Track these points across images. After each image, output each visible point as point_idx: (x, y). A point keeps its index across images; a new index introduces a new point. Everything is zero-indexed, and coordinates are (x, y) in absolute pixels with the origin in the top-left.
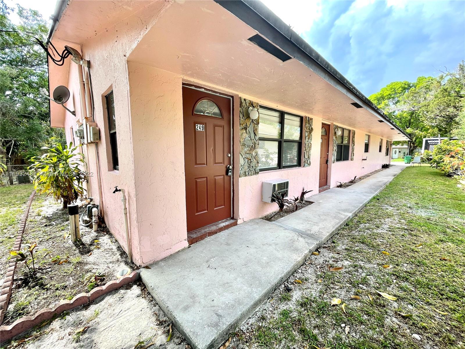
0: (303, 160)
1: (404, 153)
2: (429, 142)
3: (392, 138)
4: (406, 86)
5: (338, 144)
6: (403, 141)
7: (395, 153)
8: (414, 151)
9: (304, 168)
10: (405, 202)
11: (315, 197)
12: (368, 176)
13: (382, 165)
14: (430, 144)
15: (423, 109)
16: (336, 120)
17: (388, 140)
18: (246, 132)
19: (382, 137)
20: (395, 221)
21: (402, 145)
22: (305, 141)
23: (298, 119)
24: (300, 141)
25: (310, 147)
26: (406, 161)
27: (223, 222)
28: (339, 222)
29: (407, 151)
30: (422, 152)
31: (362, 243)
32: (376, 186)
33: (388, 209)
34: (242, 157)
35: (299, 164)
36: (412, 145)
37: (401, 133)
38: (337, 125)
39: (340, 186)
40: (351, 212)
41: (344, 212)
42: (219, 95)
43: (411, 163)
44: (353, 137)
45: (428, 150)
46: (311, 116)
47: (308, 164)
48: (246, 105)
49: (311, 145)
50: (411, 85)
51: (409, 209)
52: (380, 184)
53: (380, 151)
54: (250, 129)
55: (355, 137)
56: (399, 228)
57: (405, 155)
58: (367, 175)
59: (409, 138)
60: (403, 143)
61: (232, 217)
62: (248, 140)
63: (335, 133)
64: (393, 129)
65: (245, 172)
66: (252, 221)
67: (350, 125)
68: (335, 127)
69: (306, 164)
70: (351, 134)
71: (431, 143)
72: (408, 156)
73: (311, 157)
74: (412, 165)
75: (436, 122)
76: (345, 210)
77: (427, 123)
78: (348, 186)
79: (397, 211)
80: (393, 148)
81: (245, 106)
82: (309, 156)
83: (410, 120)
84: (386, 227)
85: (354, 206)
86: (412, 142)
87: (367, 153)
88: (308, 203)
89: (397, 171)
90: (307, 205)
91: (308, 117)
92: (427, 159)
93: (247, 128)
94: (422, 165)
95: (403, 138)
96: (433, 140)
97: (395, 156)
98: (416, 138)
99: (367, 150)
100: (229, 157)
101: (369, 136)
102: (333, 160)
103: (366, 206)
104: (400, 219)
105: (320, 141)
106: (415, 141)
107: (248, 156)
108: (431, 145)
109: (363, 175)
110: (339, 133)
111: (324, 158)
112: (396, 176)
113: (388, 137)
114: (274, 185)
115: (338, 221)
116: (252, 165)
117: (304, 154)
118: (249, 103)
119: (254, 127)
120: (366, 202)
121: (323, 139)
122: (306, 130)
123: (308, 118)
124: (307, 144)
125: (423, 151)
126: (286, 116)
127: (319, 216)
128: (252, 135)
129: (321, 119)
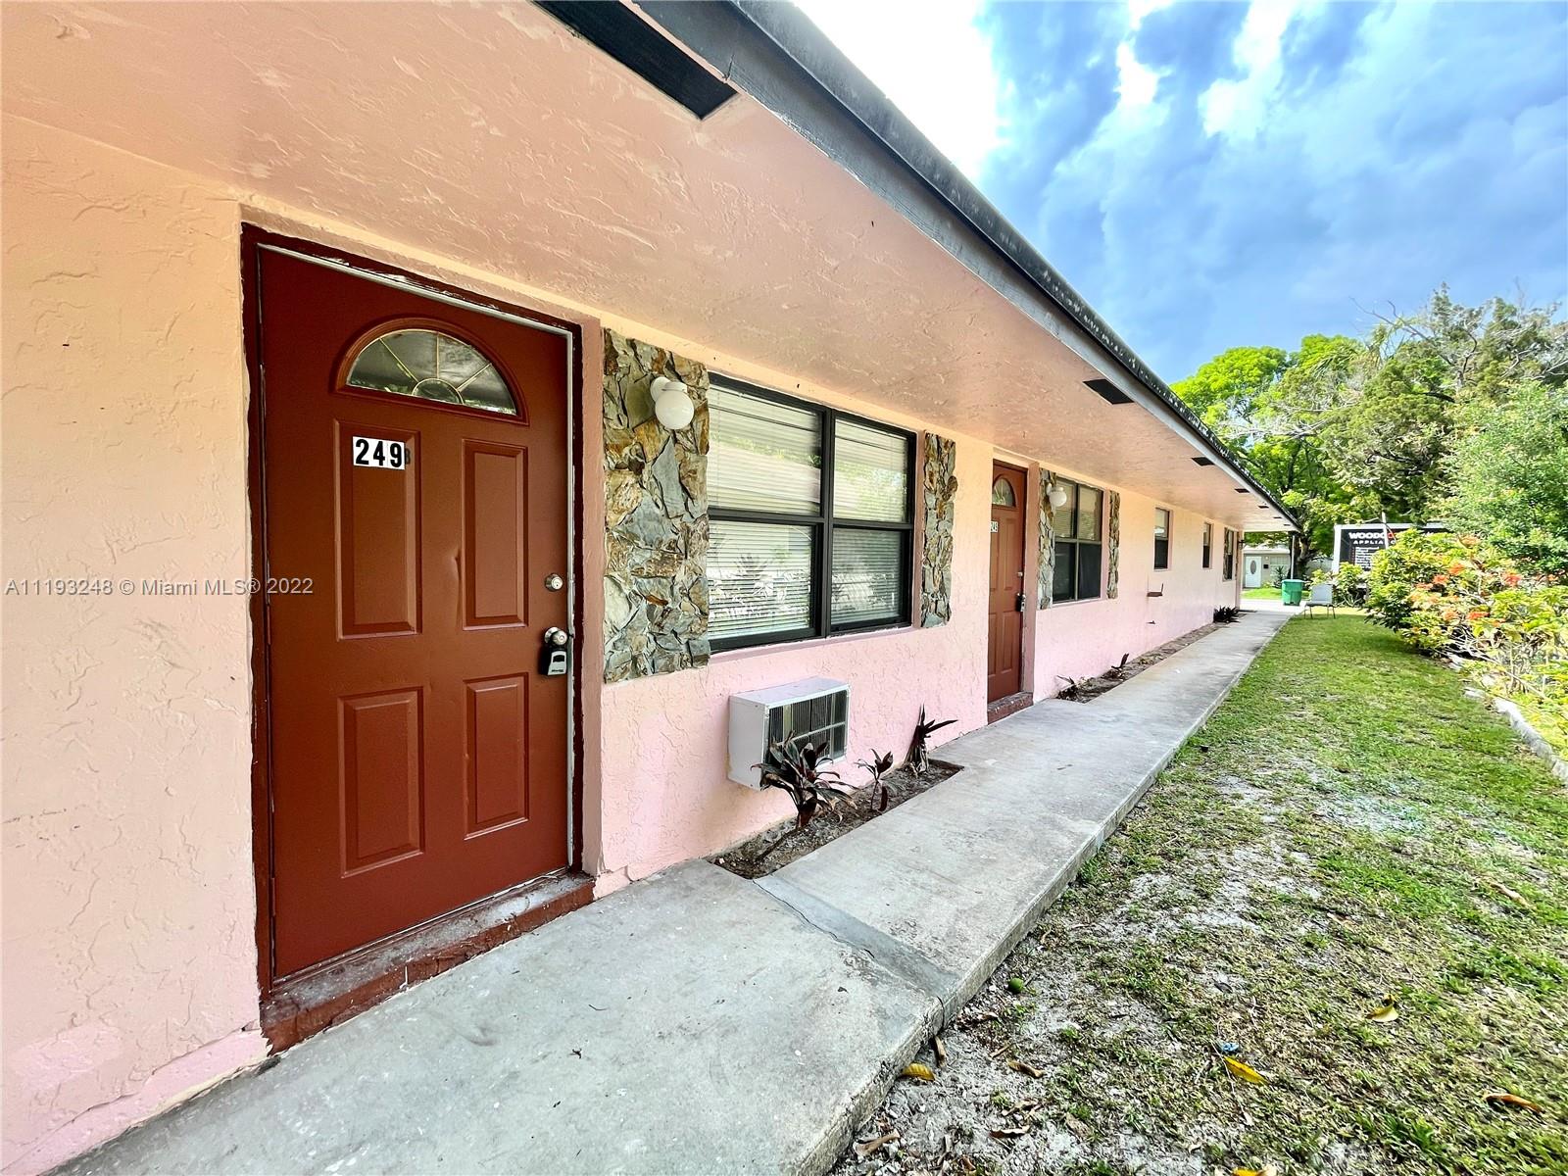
0: (918, 598)
1: (1280, 571)
2: (1352, 536)
3: (1242, 522)
4: (1274, 362)
5: (1059, 540)
6: (1274, 533)
7: (1253, 571)
8: (1310, 564)
9: (923, 631)
10: (1300, 763)
11: (969, 743)
12: (1168, 651)
13: (1213, 612)
14: (1356, 542)
15: (1330, 431)
16: (1045, 451)
17: (1229, 528)
18: (640, 483)
19: (1211, 517)
20: (1269, 860)
21: (1272, 545)
22: (926, 527)
23: (897, 443)
24: (906, 527)
25: (946, 552)
26: (1286, 598)
27: (519, 895)
28: (1047, 874)
29: (1288, 565)
30: (1333, 569)
31: (1136, 996)
32: (1195, 693)
33: (1238, 797)
34: (620, 590)
35: (904, 616)
36: (1301, 545)
37: (1268, 505)
38: (1052, 470)
39: (1071, 694)
40: (1099, 819)
41: (1074, 819)
42: (499, 314)
43: (1303, 603)
44: (1114, 515)
45: (1352, 562)
46: (947, 434)
47: (940, 615)
48: (641, 367)
49: (950, 543)
50: (1288, 359)
51: (1315, 797)
52: (1210, 683)
53: (1206, 564)
54: (663, 469)
55: (1120, 517)
56: (1288, 901)
57: (1281, 579)
58: (1167, 647)
59: (1291, 520)
60: (1276, 537)
61: (571, 862)
62: (649, 517)
63: (1047, 499)
64: (1245, 491)
65: (635, 659)
66: (671, 875)
67: (1100, 473)
68: (1045, 477)
69: (932, 617)
70: (1107, 506)
71: (1358, 540)
72: (1292, 580)
73: (953, 589)
74: (1308, 612)
75: (1372, 474)
76: (1080, 809)
77: (1345, 477)
78: (1098, 691)
79: (1277, 810)
80: (1246, 555)
81: (635, 372)
82: (942, 582)
83: (1292, 469)
84: (1236, 891)
85: (1113, 788)
86: (1300, 535)
87: (1162, 572)
88: (939, 771)
89: (1262, 634)
90: (932, 782)
91: (937, 437)
92: (1350, 590)
93: (642, 466)
94: (1339, 611)
95: (1275, 523)
96: (1366, 531)
97: (1253, 580)
98: (1311, 524)
99: (1161, 562)
100: (552, 590)
101: (1168, 513)
102: (1040, 596)
103: (1158, 780)
104: (1290, 849)
105: (988, 526)
106: (1310, 532)
107: (648, 585)
108: (1359, 545)
109: (1152, 647)
110: (1061, 499)
111: (1007, 589)
112: (1259, 653)
113: (1228, 519)
114: (776, 713)
115: (1042, 867)
116: (668, 623)
117: (924, 578)
118: (654, 361)
119: (683, 462)
120: (1160, 767)
121: (1002, 520)
122: (928, 483)
123: (934, 438)
124: (935, 540)
125: (1335, 564)
126: (841, 428)
127: (969, 838)
128: (675, 496)
129: (991, 446)
